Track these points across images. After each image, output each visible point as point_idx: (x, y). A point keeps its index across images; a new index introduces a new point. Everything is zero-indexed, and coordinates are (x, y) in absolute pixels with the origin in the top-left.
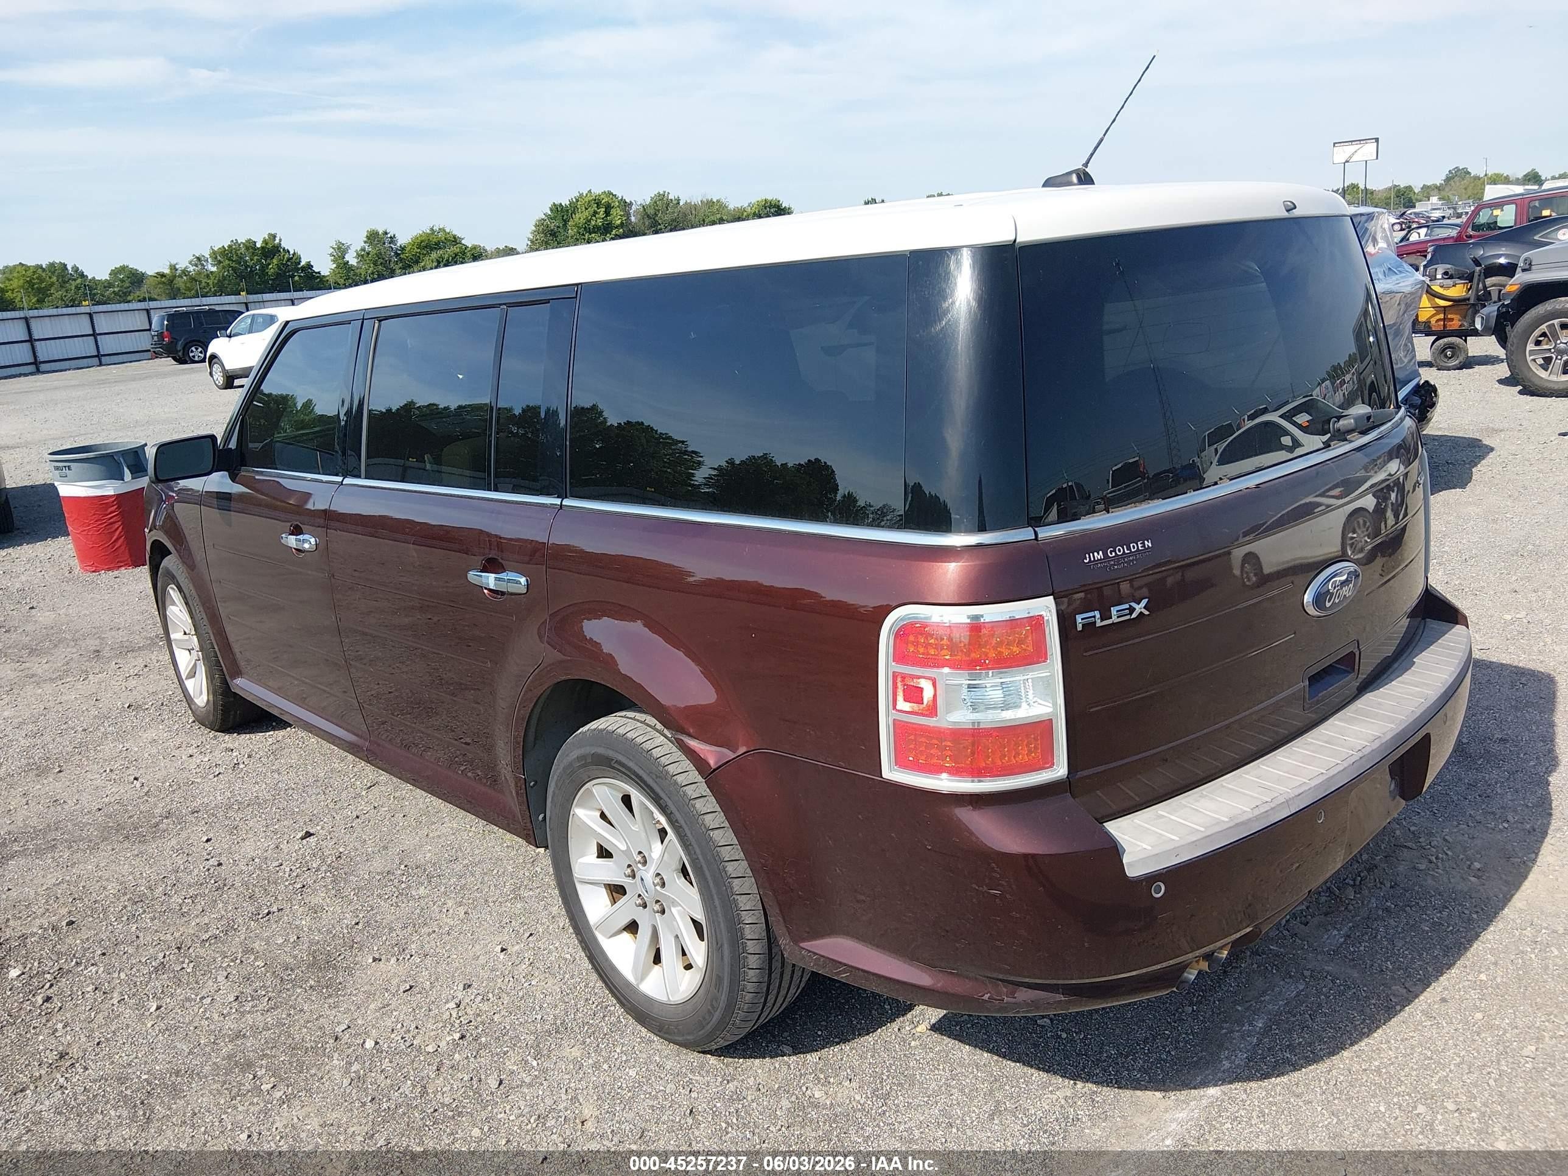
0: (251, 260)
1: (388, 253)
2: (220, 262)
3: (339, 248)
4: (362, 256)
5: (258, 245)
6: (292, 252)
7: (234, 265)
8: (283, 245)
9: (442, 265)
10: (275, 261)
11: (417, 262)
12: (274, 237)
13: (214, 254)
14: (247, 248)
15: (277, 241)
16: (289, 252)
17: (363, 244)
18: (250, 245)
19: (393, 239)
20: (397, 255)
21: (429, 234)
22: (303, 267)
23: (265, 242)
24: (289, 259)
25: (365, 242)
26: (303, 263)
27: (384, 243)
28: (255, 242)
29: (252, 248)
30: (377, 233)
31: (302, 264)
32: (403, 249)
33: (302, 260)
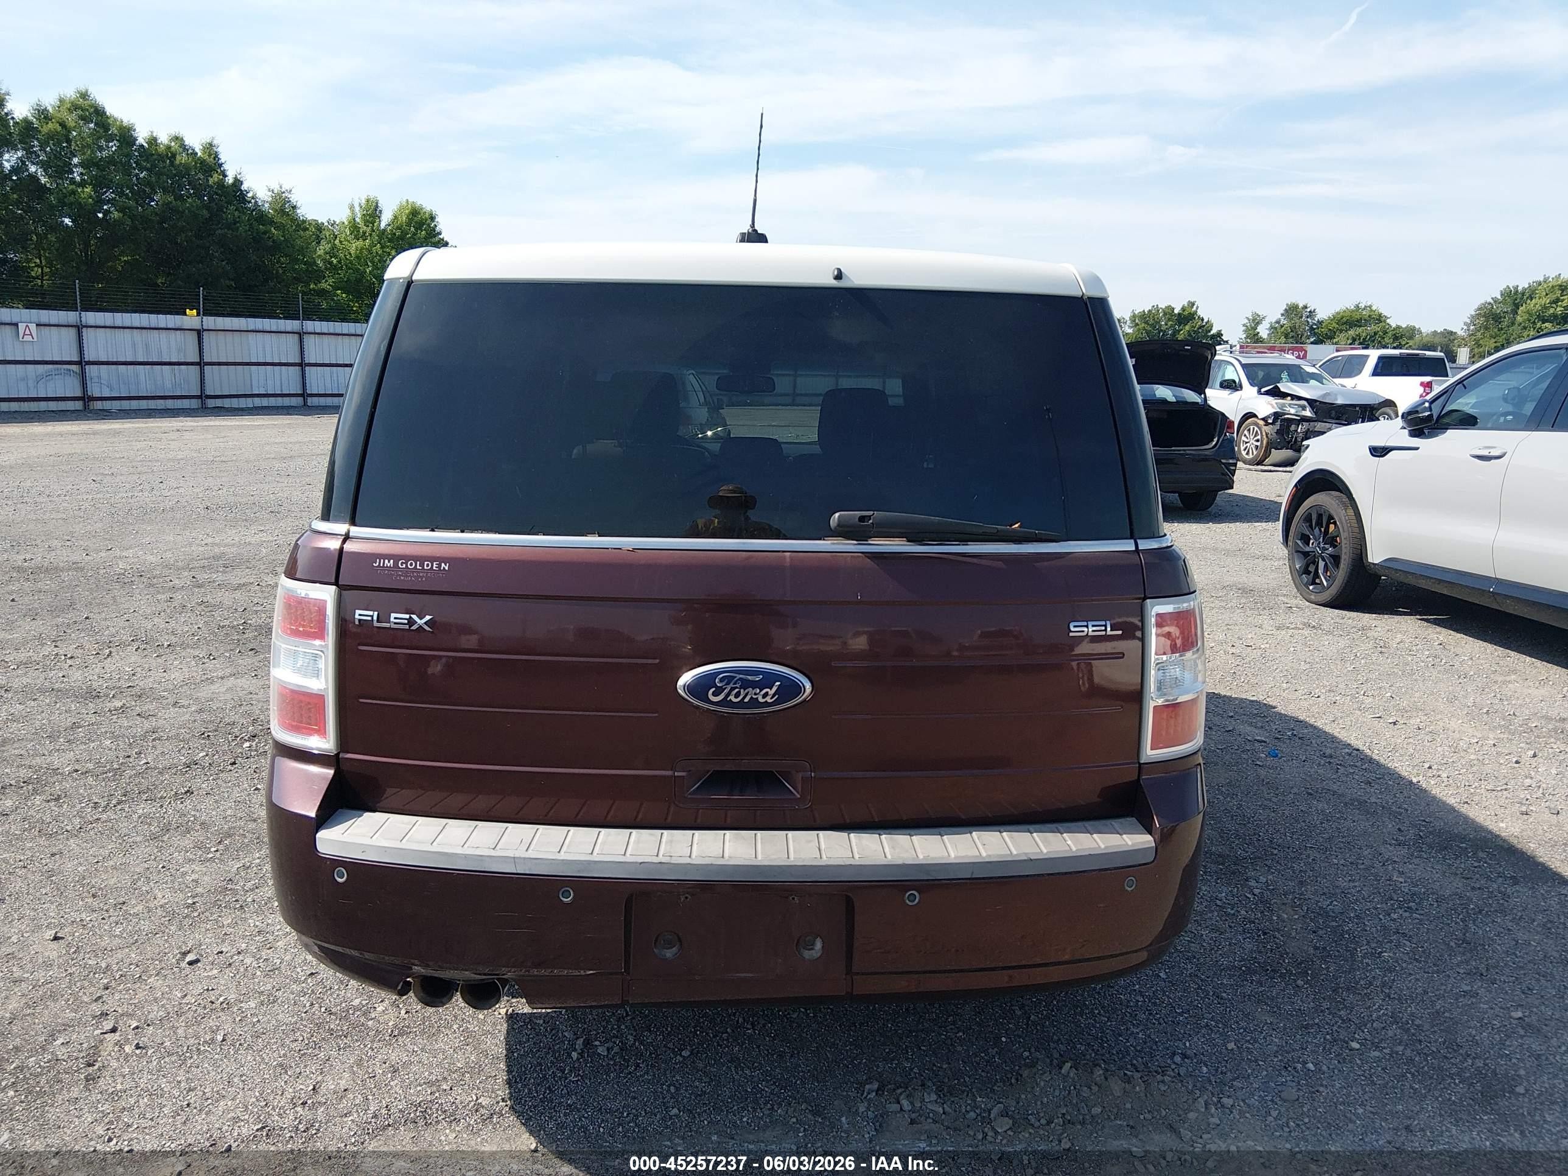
0: (1166, 324)
1: (1303, 327)
2: (1137, 324)
3: (1254, 320)
4: (1276, 328)
5: (1176, 311)
6: (1205, 320)
7: (1149, 328)
8: (1199, 313)
9: (1356, 343)
10: (1187, 328)
11: (1331, 338)
12: (1193, 304)
13: (1134, 317)
14: (1165, 314)
15: (1194, 308)
16: (1203, 320)
17: (1280, 316)
18: (1169, 311)
19: (1312, 314)
20: (1312, 329)
21: (1353, 311)
22: (1213, 335)
23: (1183, 309)
24: (1201, 327)
25: (1282, 315)
26: (1214, 331)
27: (1301, 317)
28: (1174, 309)
29: (1170, 314)
30: (1297, 307)
31: (1212, 333)
32: (1320, 323)
33: (1214, 328)
